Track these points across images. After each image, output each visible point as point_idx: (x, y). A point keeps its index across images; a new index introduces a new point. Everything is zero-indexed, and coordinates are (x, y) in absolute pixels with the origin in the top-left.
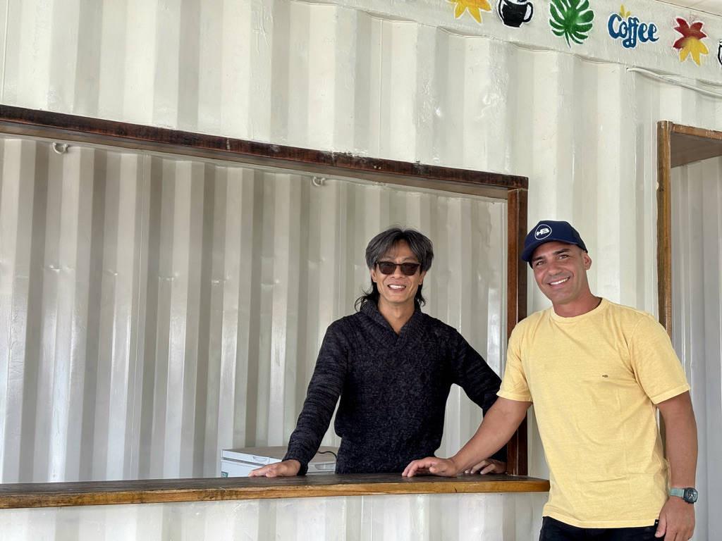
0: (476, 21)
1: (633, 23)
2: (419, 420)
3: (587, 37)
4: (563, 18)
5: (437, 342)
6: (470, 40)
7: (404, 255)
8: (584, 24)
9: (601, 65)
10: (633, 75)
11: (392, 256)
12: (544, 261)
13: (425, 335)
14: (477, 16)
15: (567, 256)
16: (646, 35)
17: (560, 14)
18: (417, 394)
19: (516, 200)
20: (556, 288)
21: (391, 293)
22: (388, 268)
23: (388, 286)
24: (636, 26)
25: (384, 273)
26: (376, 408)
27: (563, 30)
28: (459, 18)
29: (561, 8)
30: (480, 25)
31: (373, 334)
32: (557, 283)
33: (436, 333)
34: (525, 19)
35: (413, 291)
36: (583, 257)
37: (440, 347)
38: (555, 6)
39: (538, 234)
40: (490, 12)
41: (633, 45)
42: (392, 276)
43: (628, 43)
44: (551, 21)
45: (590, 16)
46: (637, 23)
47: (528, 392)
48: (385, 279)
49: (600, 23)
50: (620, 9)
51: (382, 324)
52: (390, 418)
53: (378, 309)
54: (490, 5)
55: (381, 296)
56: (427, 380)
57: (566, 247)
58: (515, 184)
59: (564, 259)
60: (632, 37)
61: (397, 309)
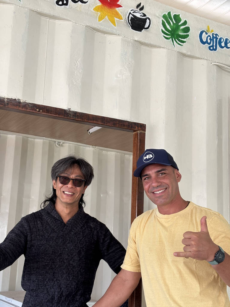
0: (112, 24)
1: (215, 37)
2: (75, 282)
3: (185, 42)
4: (170, 29)
5: (91, 231)
6: (109, 38)
7: (75, 174)
8: (183, 34)
9: (195, 61)
10: (215, 67)
11: (68, 173)
12: (149, 177)
13: (84, 226)
14: (113, 22)
15: (165, 173)
16: (223, 44)
17: (168, 27)
18: (75, 264)
19: (138, 138)
20: (158, 195)
21: (64, 196)
22: (65, 181)
23: (63, 192)
24: (217, 38)
25: (62, 183)
26: (47, 272)
27: (170, 37)
28: (101, 22)
29: (169, 23)
30: (115, 27)
31: (50, 223)
32: (158, 192)
33: (91, 225)
34: (145, 27)
35: (78, 198)
36: (176, 174)
37: (93, 234)
38: (165, 22)
39: (145, 158)
40: (122, 20)
41: (215, 50)
42: (66, 186)
43: (212, 48)
44: (162, 30)
45: (187, 30)
46: (218, 37)
47: (139, 266)
48: (62, 187)
49: (194, 34)
50: (207, 28)
51: (56, 216)
52: (55, 279)
53: (55, 207)
54: (122, 16)
55: (58, 198)
56: (82, 255)
57: (164, 168)
58: (137, 128)
59: (163, 176)
60: (214, 45)
61: (67, 208)
